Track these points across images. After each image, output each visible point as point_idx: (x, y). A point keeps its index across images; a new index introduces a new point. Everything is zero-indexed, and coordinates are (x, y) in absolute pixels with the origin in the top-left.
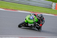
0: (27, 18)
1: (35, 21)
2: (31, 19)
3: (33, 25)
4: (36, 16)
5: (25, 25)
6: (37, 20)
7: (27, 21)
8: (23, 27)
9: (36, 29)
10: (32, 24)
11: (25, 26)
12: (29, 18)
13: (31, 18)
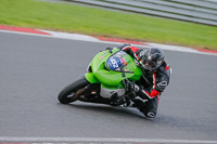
0: (96, 64)
1: (128, 76)
2: (114, 70)
3: (120, 92)
4: (133, 57)
5: (85, 95)
6: (139, 73)
7: (95, 78)
8: (78, 102)
9: (136, 110)
10: (116, 91)
11: (90, 98)
12: (105, 65)
13: (114, 62)
